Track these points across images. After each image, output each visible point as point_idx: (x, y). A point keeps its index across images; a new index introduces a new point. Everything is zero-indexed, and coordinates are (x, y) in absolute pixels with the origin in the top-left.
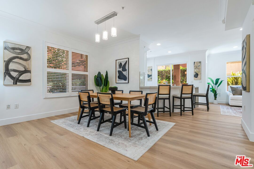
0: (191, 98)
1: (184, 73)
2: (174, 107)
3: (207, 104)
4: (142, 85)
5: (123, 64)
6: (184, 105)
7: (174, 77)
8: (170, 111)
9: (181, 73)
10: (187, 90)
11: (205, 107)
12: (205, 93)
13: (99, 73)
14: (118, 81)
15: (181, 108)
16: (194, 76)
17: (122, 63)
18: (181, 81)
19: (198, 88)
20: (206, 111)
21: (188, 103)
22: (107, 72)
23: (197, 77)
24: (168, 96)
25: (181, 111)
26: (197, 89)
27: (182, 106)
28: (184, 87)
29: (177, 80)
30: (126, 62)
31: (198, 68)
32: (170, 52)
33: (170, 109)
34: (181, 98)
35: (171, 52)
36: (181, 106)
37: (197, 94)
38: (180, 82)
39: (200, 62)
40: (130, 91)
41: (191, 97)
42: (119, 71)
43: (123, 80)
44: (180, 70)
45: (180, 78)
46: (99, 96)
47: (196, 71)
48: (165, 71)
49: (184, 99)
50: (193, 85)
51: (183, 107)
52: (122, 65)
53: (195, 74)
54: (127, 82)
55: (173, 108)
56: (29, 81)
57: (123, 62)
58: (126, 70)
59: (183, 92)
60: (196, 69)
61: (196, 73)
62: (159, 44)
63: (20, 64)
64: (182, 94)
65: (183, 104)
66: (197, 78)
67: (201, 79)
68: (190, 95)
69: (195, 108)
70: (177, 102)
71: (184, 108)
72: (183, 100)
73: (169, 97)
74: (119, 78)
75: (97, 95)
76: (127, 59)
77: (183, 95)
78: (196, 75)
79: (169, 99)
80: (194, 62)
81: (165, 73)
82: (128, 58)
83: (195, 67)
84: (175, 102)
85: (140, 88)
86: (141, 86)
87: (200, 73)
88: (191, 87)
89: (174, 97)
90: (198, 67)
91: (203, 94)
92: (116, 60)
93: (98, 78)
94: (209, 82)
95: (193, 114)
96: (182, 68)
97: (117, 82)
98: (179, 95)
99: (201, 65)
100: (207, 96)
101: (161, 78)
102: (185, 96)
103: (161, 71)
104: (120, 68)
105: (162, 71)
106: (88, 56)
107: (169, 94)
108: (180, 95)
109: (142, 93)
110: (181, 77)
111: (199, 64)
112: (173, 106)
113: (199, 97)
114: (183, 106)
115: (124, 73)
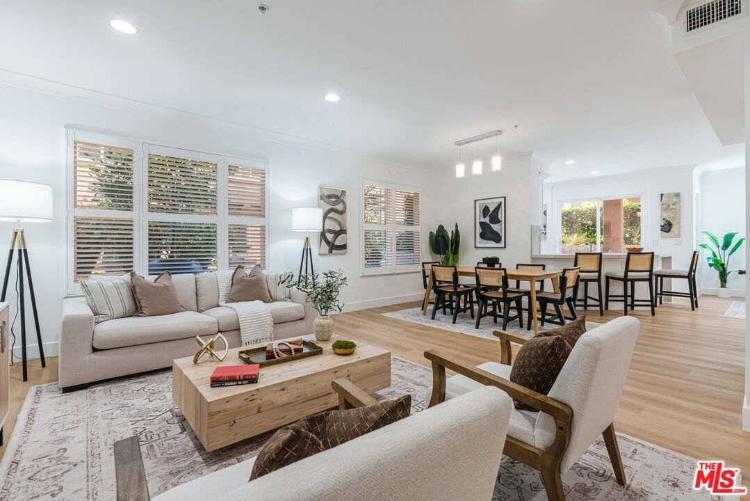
0: (650, 280)
1: (633, 218)
2: (610, 299)
3: (693, 294)
4: (535, 253)
5: (491, 209)
6: (632, 296)
7: (607, 229)
8: (600, 306)
9: (625, 215)
10: (639, 264)
11: (687, 302)
12: (685, 270)
13: (441, 228)
14: (480, 243)
15: (625, 301)
16: (660, 228)
17: (490, 207)
18: (625, 238)
19: (670, 258)
20: (688, 310)
21: (642, 291)
22: (457, 226)
23: (669, 231)
24: (597, 274)
25: (626, 306)
26: (667, 260)
27: (629, 296)
28: (632, 256)
29: (614, 234)
30: (500, 204)
31: (671, 209)
32: (595, 173)
33: (600, 301)
34: (625, 280)
35: (598, 172)
36: (626, 296)
37: (667, 271)
38: (622, 240)
39: (677, 195)
40: (518, 265)
41: (648, 277)
42: (482, 224)
43: (492, 242)
44: (622, 210)
45: (622, 229)
46: (478, 273)
47: (665, 215)
48: (578, 211)
49: (633, 281)
50: (653, 253)
51: (629, 300)
52: (489, 211)
53: (663, 224)
54: (502, 244)
55: (607, 301)
56: (344, 247)
57: (492, 204)
58: (499, 221)
59: (630, 268)
60: (665, 210)
61: (667, 221)
62: (570, 162)
63: (335, 220)
64: (627, 270)
65: (629, 293)
66: (669, 233)
67: (679, 236)
68: (648, 273)
69: (661, 303)
70: (617, 289)
71: (633, 300)
72: (629, 284)
73: (599, 276)
74: (483, 236)
75: (474, 271)
76: (502, 200)
77: (629, 274)
78: (667, 227)
79: (599, 280)
80: (662, 195)
81: (578, 217)
82: (505, 198)
83: (663, 207)
84: (610, 288)
85: (533, 258)
86: (533, 254)
87: (677, 221)
88: (649, 256)
89: (608, 278)
90: (672, 207)
91: (680, 271)
92: (475, 201)
93: (439, 238)
94: (704, 243)
95: (653, 314)
96: (629, 203)
97: (478, 245)
98: (621, 275)
99: (679, 201)
100: (691, 277)
101: (567, 229)
102: (635, 276)
103: (568, 211)
104: (485, 217)
105: (570, 213)
106: (420, 195)
107: (599, 271)
108: (624, 273)
109: (544, 269)
110: (625, 227)
111: (675, 200)
112: (607, 296)
113: (673, 279)
114: (630, 298)
115: (495, 227)
